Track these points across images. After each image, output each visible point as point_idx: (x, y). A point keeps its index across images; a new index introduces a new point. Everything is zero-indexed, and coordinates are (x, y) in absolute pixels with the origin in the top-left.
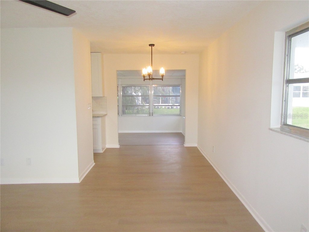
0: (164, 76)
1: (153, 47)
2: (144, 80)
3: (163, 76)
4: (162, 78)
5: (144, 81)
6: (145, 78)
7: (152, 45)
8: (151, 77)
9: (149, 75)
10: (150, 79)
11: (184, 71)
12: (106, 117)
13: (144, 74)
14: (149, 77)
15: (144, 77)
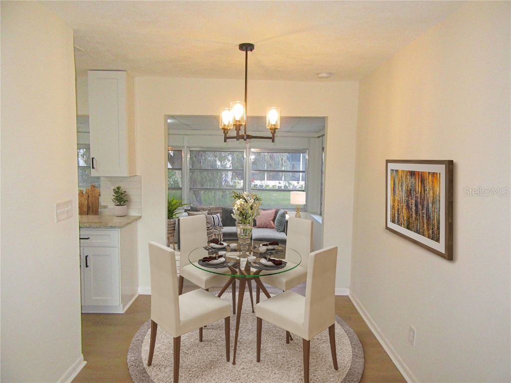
0: (276, 130)
1: (249, 52)
2: (226, 139)
3: (274, 130)
4: (271, 135)
5: (225, 141)
6: (228, 135)
7: (247, 47)
8: (242, 133)
9: (238, 127)
10: (239, 137)
11: (323, 120)
12: (140, 225)
13: (226, 124)
14: (238, 133)
15: (225, 130)
